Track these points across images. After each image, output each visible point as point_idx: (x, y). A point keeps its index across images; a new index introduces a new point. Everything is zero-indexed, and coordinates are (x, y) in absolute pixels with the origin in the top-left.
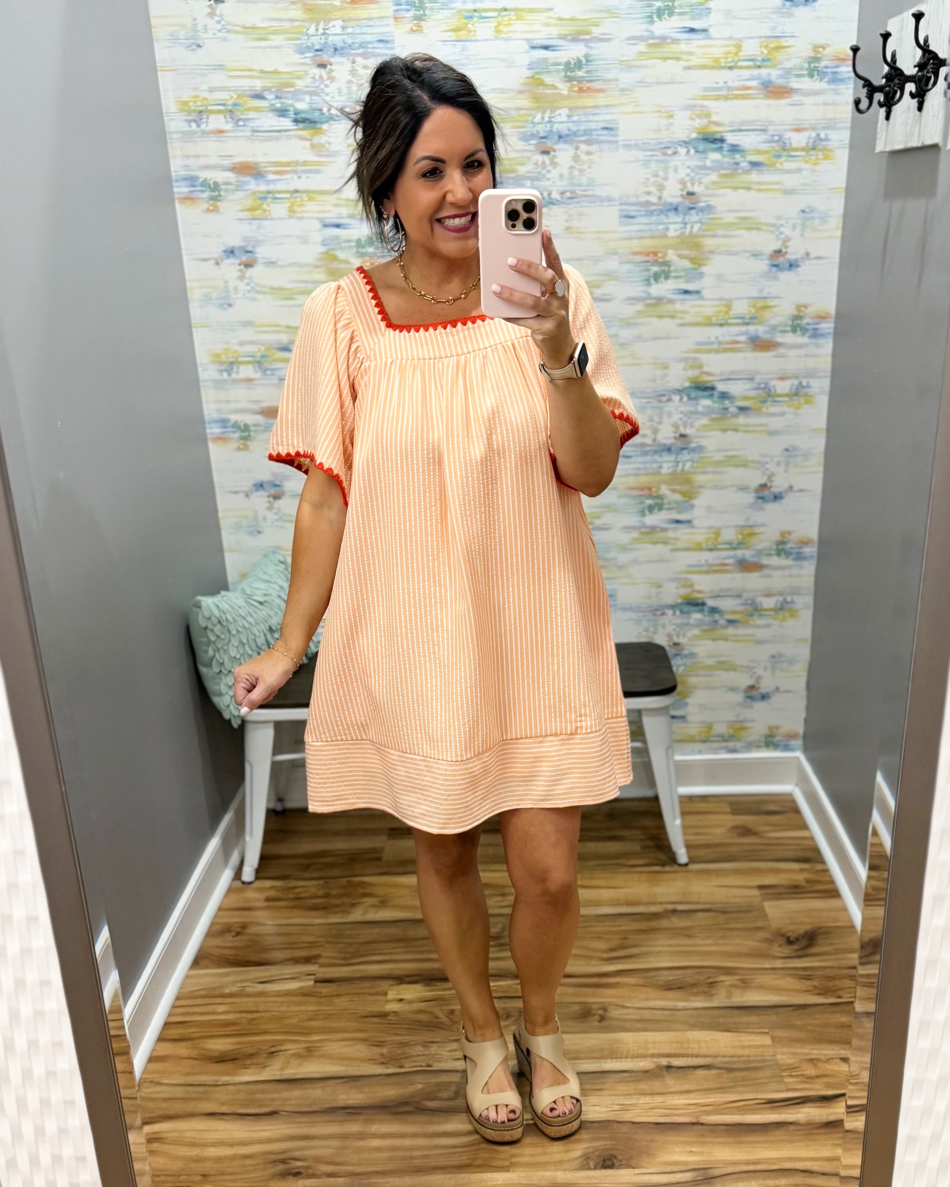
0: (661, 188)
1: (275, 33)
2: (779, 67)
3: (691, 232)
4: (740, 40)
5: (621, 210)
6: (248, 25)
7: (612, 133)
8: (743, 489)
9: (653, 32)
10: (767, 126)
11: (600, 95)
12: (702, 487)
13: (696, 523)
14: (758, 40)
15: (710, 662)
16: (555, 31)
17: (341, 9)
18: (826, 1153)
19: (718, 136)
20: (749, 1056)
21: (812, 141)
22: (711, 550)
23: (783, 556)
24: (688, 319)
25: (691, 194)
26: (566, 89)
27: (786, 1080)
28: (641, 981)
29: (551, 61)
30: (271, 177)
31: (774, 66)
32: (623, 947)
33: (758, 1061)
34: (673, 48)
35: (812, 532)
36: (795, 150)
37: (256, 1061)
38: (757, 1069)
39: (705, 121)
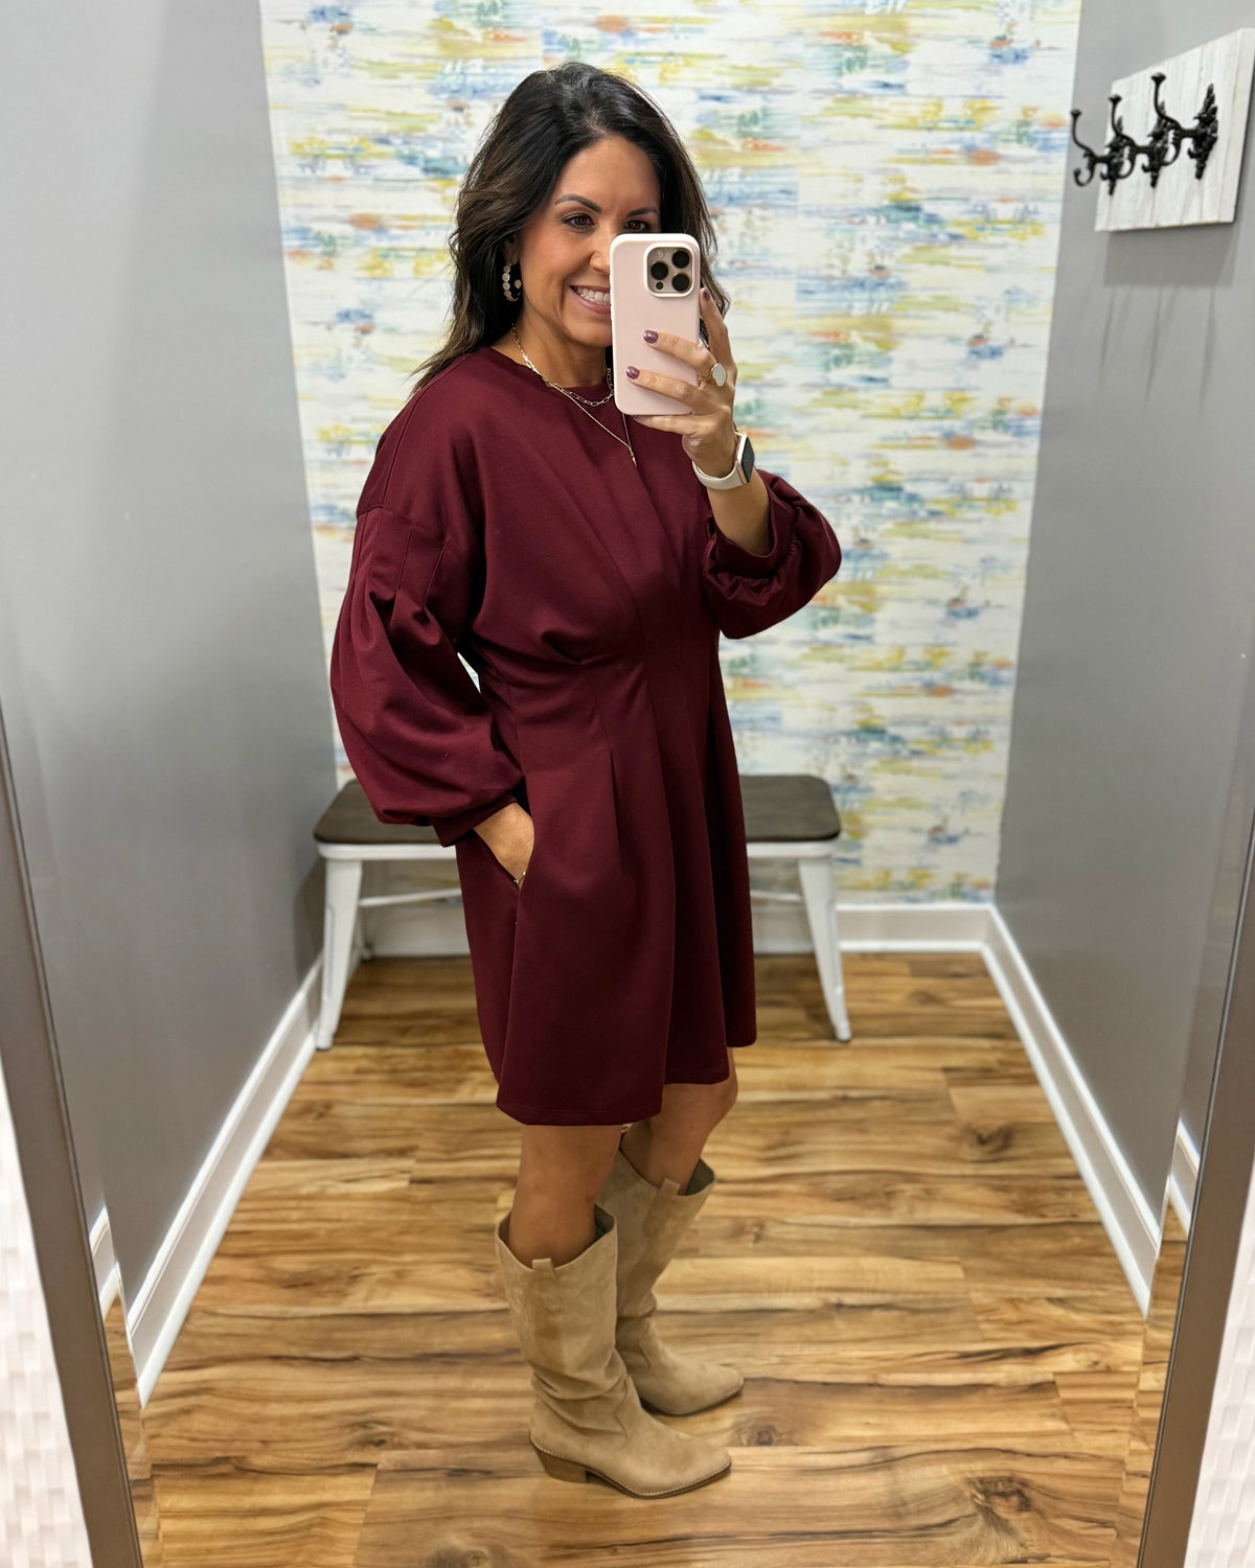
0: (845, 261)
1: (407, 70)
2: (984, 130)
3: (878, 312)
4: (941, 98)
5: (799, 285)
6: (374, 60)
7: (792, 196)
8: (932, 602)
9: (841, 86)
10: (970, 195)
11: (778, 154)
12: (885, 599)
13: (877, 639)
14: (961, 99)
15: (889, 798)
16: (728, 81)
17: (483, 46)
18: (1031, 1426)
19: (913, 204)
20: (937, 1293)
21: (1019, 213)
22: (895, 669)
23: (977, 679)
24: (874, 410)
25: (879, 268)
26: (739, 145)
27: (983, 1326)
28: (805, 1189)
29: (723, 114)
30: (395, 232)
31: (979, 129)
32: (783, 1144)
33: (947, 1300)
34: (864, 103)
35: (1011, 653)
36: (1001, 222)
37: (335, 1287)
38: (946, 1311)
39: (898, 187)
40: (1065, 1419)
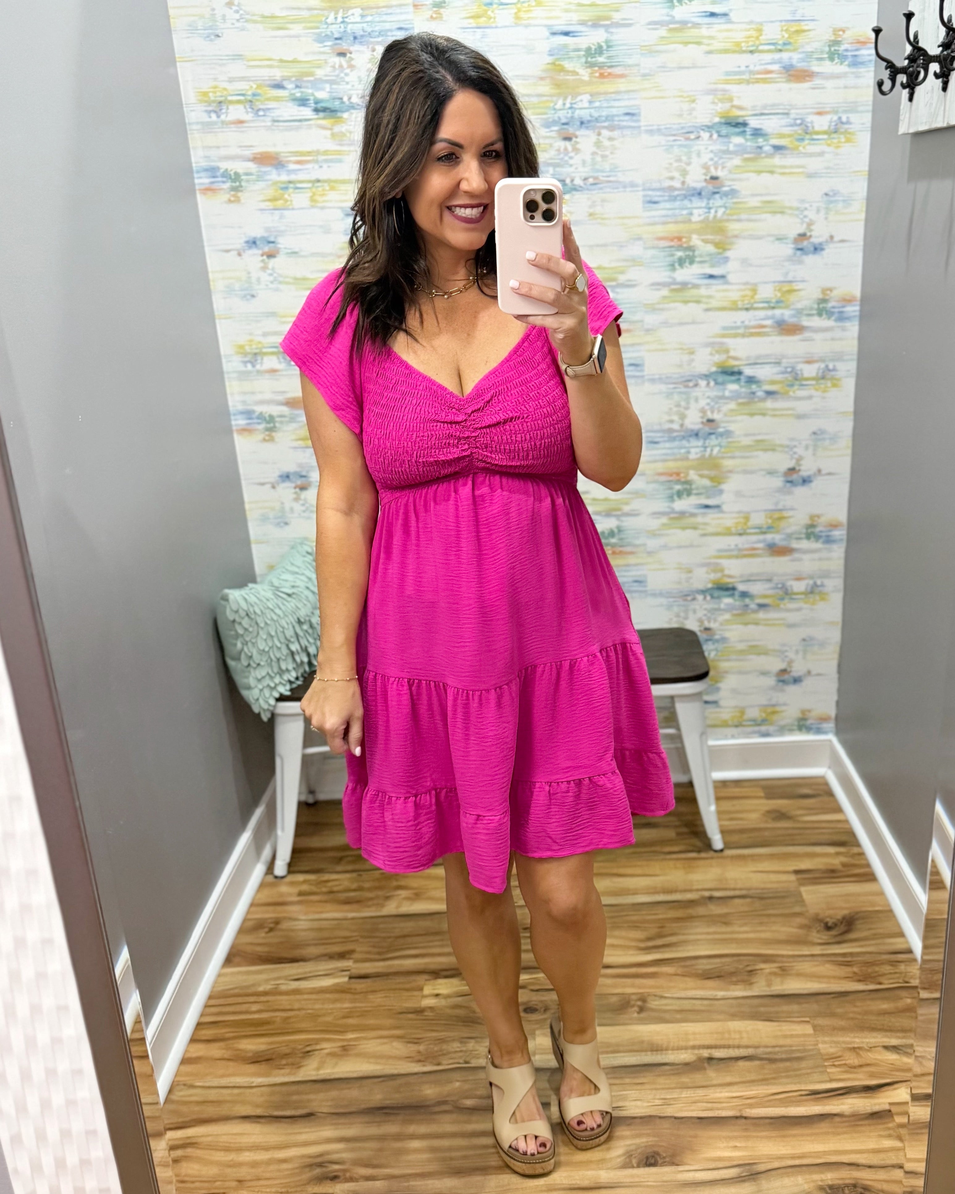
0: (684, 173)
1: (293, 22)
2: (800, 50)
3: (715, 217)
4: (761, 24)
5: (645, 196)
6: (266, 14)
7: (635, 118)
8: (771, 473)
9: (674, 17)
10: (789, 110)
11: (621, 80)
12: (730, 472)
13: (725, 507)
14: (778, 24)
15: (741, 646)
16: (575, 17)
18: (872, 1144)
19: (740, 120)
20: (791, 1046)
21: (833, 124)
22: (740, 534)
23: (812, 539)
24: (714, 303)
25: (714, 178)
26: (587, 75)
27: (828, 1070)
28: (680, 971)
29: (571, 47)
30: (292, 167)
31: (794, 50)
32: (660, 936)
33: (798, 1051)
34: (694, 32)
35: (842, 515)
36: (818, 133)
37: (290, 1060)
38: (799, 1059)
39: (727, 105)
40: (900, 1138)
